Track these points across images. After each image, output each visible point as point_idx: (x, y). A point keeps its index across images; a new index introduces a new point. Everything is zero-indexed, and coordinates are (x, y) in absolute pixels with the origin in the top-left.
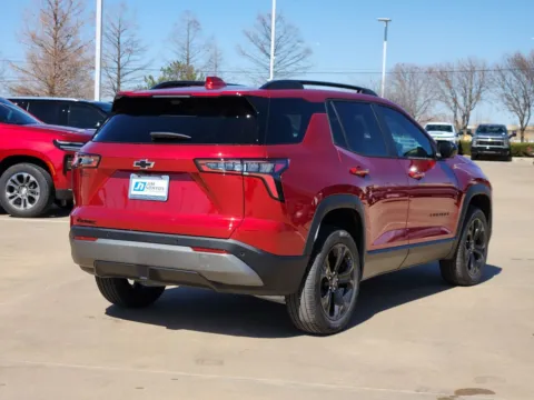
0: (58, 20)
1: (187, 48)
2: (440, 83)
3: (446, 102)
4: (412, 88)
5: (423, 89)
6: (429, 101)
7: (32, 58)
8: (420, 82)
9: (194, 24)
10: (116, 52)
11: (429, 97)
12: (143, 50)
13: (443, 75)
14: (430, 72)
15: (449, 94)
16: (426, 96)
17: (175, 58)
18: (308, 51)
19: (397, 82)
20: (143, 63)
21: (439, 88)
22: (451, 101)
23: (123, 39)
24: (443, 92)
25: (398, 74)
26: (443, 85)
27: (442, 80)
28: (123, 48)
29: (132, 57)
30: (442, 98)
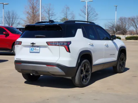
0: (33, 8)
1: (66, 14)
2: (132, 22)
3: (134, 26)
4: (125, 23)
5: (128, 23)
6: (129, 26)
7: (28, 18)
8: (127, 22)
9: (68, 8)
10: (48, 16)
11: (129, 25)
12: (55, 15)
13: (133, 20)
14: (129, 19)
15: (134, 24)
16: (128, 25)
17: (63, 17)
18: (97, 14)
19: (121, 22)
20: (55, 18)
21: (132, 23)
22: (135, 26)
23: (50, 12)
24: (132, 24)
25: (121, 19)
26: (133, 22)
27: (132, 21)
28: (50, 15)
29: (52, 17)
30: (133, 25)
